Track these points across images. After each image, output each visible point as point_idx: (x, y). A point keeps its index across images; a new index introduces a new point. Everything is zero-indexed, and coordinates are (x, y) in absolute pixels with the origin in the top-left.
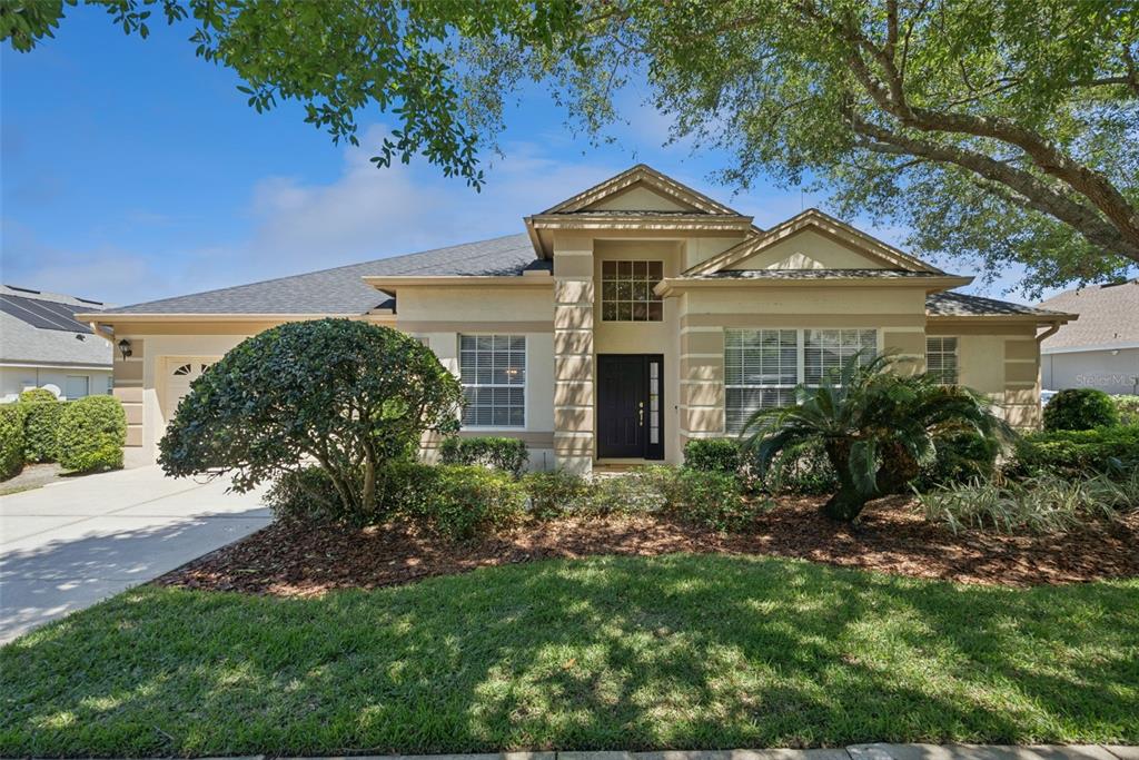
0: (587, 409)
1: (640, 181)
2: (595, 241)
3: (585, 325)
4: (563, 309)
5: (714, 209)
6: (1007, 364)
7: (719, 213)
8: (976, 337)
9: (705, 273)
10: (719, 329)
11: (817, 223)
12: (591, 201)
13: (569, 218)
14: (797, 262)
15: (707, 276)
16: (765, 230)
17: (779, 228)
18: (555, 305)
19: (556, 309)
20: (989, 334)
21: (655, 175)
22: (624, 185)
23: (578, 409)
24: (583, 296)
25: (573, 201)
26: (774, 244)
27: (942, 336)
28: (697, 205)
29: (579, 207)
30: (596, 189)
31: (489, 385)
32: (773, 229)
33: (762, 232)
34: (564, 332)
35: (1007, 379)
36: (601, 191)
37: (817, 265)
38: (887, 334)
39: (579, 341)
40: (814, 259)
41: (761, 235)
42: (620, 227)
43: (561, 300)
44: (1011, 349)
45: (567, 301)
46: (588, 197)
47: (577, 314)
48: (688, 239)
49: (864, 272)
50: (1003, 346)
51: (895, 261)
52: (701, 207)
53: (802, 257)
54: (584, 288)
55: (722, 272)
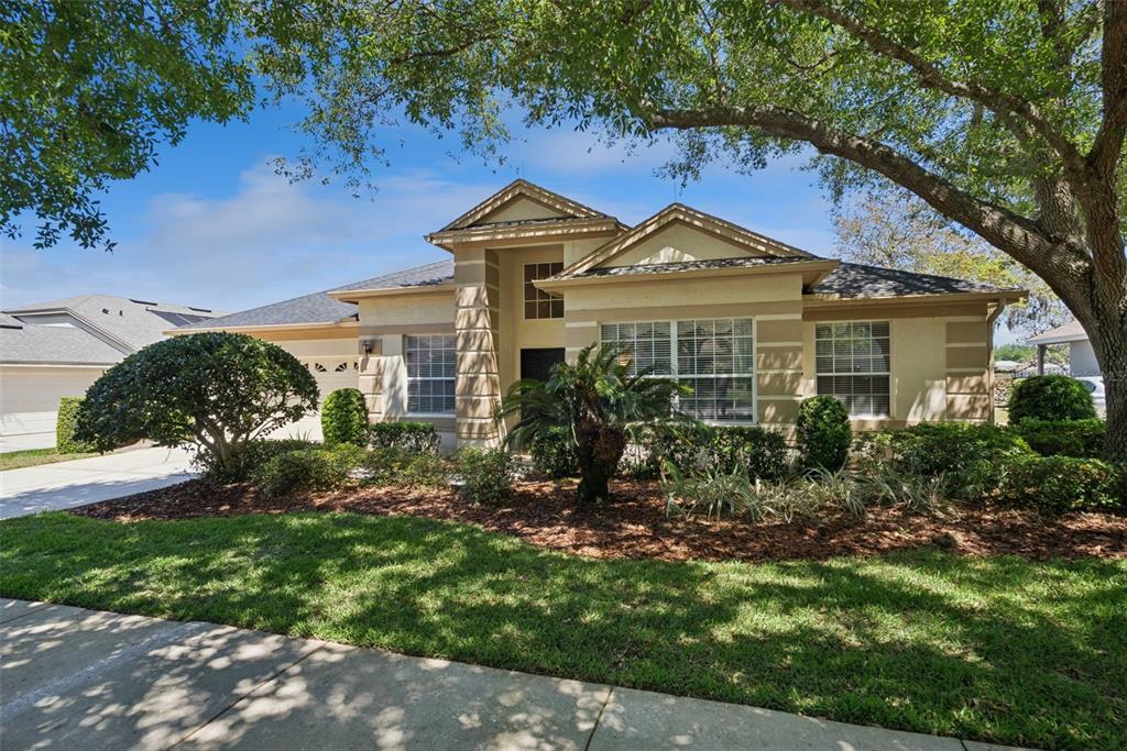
0: (482, 398)
1: (520, 194)
2: (486, 250)
3: (480, 324)
4: (461, 311)
5: (583, 213)
6: (948, 349)
7: (588, 217)
8: (908, 320)
9: (575, 273)
10: (594, 324)
11: (681, 217)
12: (479, 216)
13: (462, 232)
14: (665, 255)
15: (578, 276)
16: (633, 226)
17: (644, 226)
18: (455, 308)
19: (457, 311)
20: (925, 316)
21: (532, 187)
22: (506, 199)
23: (474, 398)
24: (477, 298)
25: (464, 218)
26: (641, 241)
27: (870, 321)
28: (569, 211)
29: (471, 221)
30: (484, 205)
31: (427, 378)
32: (638, 226)
33: (630, 229)
34: (464, 331)
35: (949, 365)
36: (486, 207)
37: (688, 258)
38: (758, 322)
39: (475, 337)
40: (683, 252)
41: (629, 232)
42: (500, 237)
43: (460, 305)
44: (952, 332)
45: (464, 304)
46: (477, 212)
47: (473, 312)
48: (564, 242)
49: (731, 262)
50: (944, 329)
51: (763, 249)
52: (571, 212)
53: (672, 250)
54: (479, 291)
55: (591, 271)
